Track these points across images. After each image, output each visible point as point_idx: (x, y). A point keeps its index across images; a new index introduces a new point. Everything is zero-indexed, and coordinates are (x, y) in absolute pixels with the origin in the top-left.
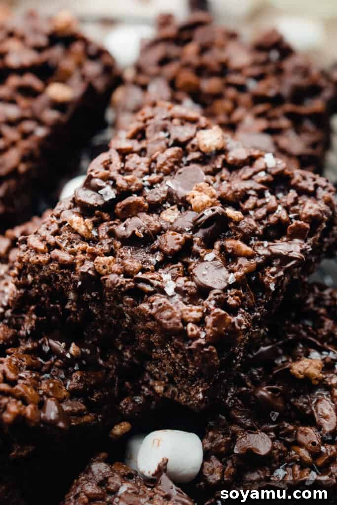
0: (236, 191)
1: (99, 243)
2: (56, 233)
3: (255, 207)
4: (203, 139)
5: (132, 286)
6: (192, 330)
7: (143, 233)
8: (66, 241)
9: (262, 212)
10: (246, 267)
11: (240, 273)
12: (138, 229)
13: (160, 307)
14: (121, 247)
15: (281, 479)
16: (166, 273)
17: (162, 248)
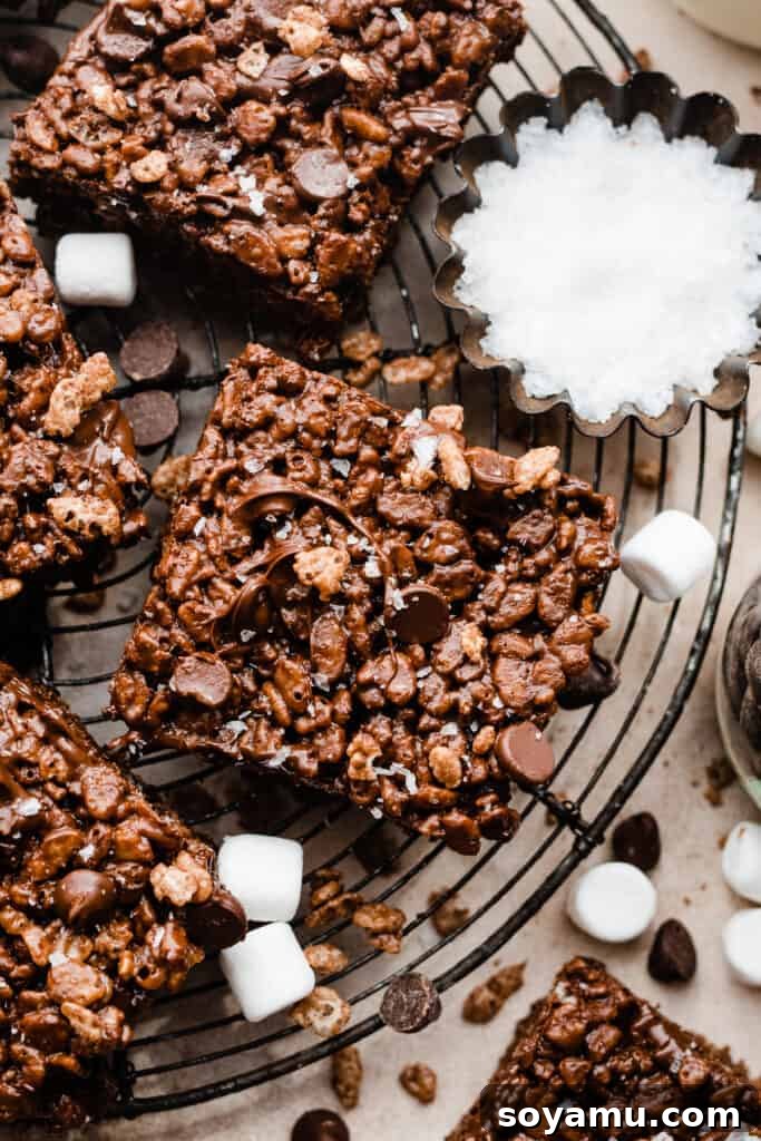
0: (355, 10)
1: (140, 124)
2: (69, 115)
3: (383, 38)
5: (193, 210)
6: (297, 273)
7: (210, 113)
8: (86, 129)
9: (393, 47)
10: (375, 159)
11: (366, 170)
12: (201, 106)
13: (242, 242)
14: (174, 133)
15: (236, 736)
16: (247, 175)
17: (240, 131)
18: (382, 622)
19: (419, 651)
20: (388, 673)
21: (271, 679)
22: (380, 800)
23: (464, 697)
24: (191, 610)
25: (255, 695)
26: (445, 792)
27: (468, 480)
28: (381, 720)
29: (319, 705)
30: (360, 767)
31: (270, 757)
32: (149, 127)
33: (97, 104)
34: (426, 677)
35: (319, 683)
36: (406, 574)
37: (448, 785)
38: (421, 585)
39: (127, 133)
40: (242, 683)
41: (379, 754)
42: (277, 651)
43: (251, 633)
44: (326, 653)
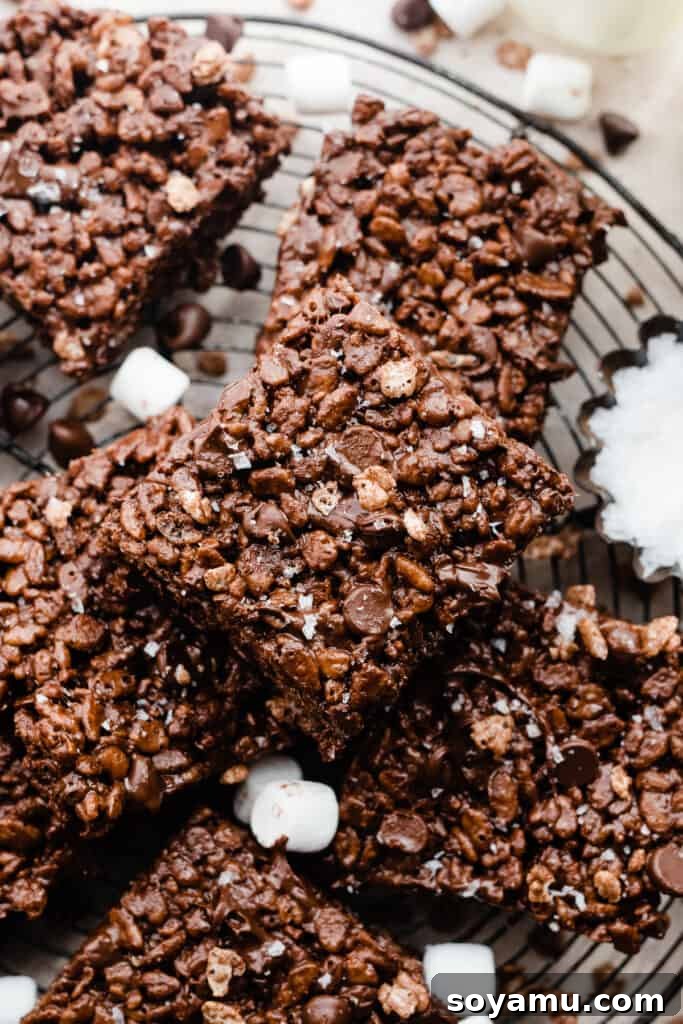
0: (425, 470)
1: (219, 529)
2: (157, 511)
3: (447, 497)
4: (388, 378)
5: (255, 618)
6: (332, 690)
7: (280, 537)
8: (172, 525)
9: (453, 507)
10: (417, 605)
11: (408, 613)
12: (273, 530)
13: (292, 657)
14: (248, 546)
15: (433, 874)
16: (306, 594)
17: (305, 555)
18: (545, 772)
19: (577, 793)
20: (553, 813)
21: (459, 825)
22: (556, 917)
23: (617, 827)
24: (389, 776)
25: (447, 839)
26: (609, 907)
27: (606, 652)
28: (551, 852)
29: (500, 844)
30: (538, 892)
31: (464, 889)
32: (226, 535)
33: (185, 507)
34: (585, 814)
35: (498, 826)
36: (561, 731)
37: (611, 901)
38: (575, 741)
39: (207, 536)
40: (435, 830)
41: (553, 880)
42: (461, 801)
43: (440, 791)
44: (501, 801)
